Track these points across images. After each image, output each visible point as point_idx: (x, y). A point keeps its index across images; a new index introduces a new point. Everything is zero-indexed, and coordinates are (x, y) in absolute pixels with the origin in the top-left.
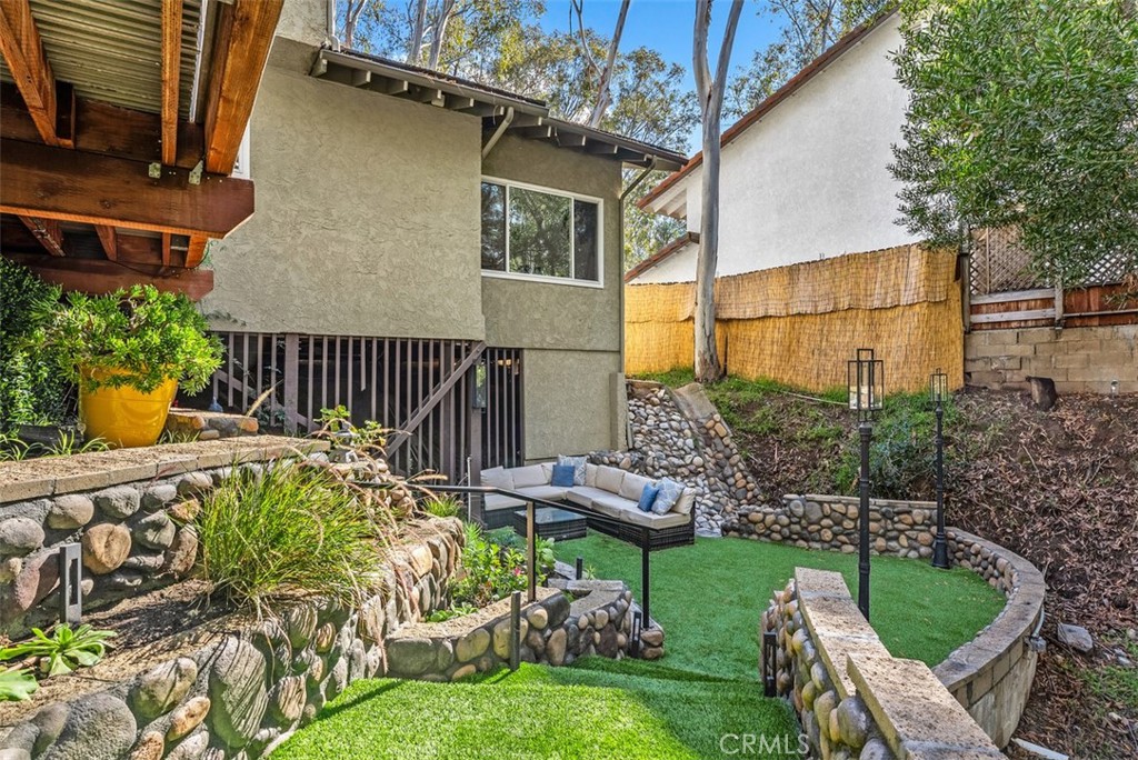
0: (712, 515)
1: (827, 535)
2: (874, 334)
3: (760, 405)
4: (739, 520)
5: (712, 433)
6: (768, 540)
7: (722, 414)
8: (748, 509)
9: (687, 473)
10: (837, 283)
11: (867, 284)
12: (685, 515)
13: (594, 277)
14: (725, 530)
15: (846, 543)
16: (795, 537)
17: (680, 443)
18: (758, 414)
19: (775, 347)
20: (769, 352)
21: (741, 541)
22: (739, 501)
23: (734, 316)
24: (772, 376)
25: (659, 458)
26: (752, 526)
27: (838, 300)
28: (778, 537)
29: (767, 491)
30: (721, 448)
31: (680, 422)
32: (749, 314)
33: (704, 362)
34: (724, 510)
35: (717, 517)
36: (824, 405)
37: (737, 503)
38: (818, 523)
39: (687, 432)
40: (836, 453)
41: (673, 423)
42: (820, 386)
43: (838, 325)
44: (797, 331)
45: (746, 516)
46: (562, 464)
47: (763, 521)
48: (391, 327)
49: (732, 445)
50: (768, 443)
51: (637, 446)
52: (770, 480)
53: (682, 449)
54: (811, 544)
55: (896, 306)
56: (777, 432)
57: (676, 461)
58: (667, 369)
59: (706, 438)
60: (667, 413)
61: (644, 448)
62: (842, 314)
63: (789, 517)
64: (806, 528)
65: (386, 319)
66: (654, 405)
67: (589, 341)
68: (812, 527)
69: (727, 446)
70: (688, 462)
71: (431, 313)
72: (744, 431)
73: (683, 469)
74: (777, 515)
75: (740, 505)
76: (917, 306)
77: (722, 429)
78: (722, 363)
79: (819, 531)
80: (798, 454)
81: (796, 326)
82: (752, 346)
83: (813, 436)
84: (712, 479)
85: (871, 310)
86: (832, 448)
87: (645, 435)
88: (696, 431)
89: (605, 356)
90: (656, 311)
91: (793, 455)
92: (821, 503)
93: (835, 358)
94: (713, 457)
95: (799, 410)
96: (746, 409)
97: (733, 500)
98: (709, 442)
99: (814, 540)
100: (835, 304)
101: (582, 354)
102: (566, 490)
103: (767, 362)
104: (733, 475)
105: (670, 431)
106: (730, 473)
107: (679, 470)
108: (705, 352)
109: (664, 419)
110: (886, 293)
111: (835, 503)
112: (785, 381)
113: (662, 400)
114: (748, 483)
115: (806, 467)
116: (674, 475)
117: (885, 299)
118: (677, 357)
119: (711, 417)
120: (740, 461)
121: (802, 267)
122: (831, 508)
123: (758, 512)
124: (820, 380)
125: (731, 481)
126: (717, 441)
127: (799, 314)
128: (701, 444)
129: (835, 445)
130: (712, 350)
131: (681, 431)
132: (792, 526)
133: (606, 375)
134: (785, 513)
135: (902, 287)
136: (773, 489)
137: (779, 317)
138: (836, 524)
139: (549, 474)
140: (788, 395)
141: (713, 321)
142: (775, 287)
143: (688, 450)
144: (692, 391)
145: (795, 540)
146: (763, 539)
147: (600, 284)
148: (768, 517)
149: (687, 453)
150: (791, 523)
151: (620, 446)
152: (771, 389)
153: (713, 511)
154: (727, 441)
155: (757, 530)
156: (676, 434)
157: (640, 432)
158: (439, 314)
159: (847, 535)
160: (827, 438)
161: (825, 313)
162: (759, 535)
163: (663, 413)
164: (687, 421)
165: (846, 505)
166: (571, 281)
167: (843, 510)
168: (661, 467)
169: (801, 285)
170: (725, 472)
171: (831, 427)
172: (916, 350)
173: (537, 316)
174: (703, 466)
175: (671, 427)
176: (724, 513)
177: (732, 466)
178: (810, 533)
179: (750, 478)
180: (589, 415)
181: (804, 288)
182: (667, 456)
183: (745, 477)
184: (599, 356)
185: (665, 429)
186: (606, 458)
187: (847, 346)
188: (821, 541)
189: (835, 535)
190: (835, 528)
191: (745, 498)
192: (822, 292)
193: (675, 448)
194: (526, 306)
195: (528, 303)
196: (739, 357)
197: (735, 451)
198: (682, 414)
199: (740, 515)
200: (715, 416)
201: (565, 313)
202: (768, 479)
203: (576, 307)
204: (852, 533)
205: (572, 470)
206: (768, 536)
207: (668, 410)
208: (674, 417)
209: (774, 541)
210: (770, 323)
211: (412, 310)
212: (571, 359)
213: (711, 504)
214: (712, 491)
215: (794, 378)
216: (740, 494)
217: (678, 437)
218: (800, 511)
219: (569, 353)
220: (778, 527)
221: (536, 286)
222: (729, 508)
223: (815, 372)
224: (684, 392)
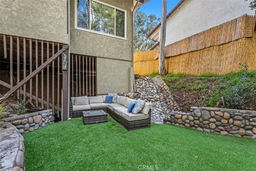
0: (161, 114)
1: (213, 126)
2: (220, 53)
3: (178, 81)
4: (171, 117)
5: (163, 89)
6: (183, 126)
7: (166, 84)
8: (174, 113)
9: (154, 100)
10: (206, 39)
11: (218, 36)
12: (146, 114)
13: (123, 36)
14: (165, 121)
15: (223, 130)
16: (197, 126)
17: (152, 91)
18: (178, 83)
19: (183, 63)
20: (181, 65)
21: (171, 126)
22: (171, 110)
23: (171, 55)
24: (182, 72)
25: (145, 96)
26: (176, 120)
27: (206, 45)
28: (188, 125)
29: (181, 107)
30: (166, 93)
31: (153, 85)
32: (175, 54)
33: (161, 69)
34: (166, 113)
35: (163, 115)
36: (201, 79)
37: (170, 110)
38: (208, 120)
39: (155, 88)
40: (207, 94)
41: (150, 86)
42: (199, 74)
43: (206, 53)
44: (191, 57)
45: (174, 115)
46: (109, 96)
47: (181, 118)
48: (20, 32)
49: (169, 92)
50: (181, 91)
51: (137, 91)
52: (182, 103)
53: (153, 93)
54: (204, 129)
55: (230, 42)
56: (184, 88)
57: (150, 97)
58: (151, 73)
59: (161, 90)
60: (149, 83)
61: (140, 92)
62: (208, 49)
63: (194, 117)
64: (202, 122)
65: (16, 28)
66: (145, 81)
67: (121, 57)
68: (205, 122)
69: (168, 93)
70: (154, 97)
71: (41, 29)
72: (173, 88)
73: (152, 99)
74: (188, 116)
75: (171, 111)
76: (240, 40)
77: (166, 87)
78: (167, 70)
79: (208, 124)
80: (192, 95)
81: (191, 56)
82: (176, 64)
83: (198, 88)
84: (162, 102)
85: (219, 45)
86: (206, 92)
87: (141, 89)
88: (158, 88)
89: (127, 62)
90: (148, 57)
91: (190, 95)
92: (210, 111)
93: (204, 64)
94: (163, 96)
95: (192, 81)
96: (174, 82)
97: (169, 110)
98: (162, 91)
99: (206, 128)
100: (205, 46)
101: (119, 61)
102: (108, 104)
103: (181, 68)
104: (169, 102)
105: (149, 88)
106: (168, 101)
107: (151, 100)
108: (161, 67)
109: (148, 84)
110: (226, 38)
111: (217, 111)
112: (187, 73)
113: (148, 79)
114: (174, 104)
115: (195, 99)
116: (149, 101)
117: (225, 40)
118: (154, 70)
119: (163, 84)
120: (172, 97)
121: (193, 37)
122: (215, 113)
123: (179, 114)
124: (199, 72)
125: (169, 103)
126: (164, 91)
127: (192, 51)
128: (159, 92)
129: (207, 91)
130: (164, 66)
131: (153, 88)
132: (195, 121)
133: (128, 69)
134: (192, 115)
135: (233, 34)
136: (183, 106)
137: (185, 54)
138: (218, 121)
139: (104, 99)
140: (188, 77)
141: (164, 58)
142: (183, 45)
143: (155, 93)
144: (157, 78)
145: (197, 127)
146: (181, 126)
147: (125, 38)
148: (183, 116)
149: (154, 94)
150: (195, 119)
151: (131, 91)
152: (182, 76)
153: (162, 113)
154: (168, 91)
155: (179, 122)
156: (151, 89)
157: (139, 88)
158: (45, 30)
159: (223, 126)
160: (203, 89)
161: (201, 50)
162: (180, 124)
163: (148, 83)
164: (155, 85)
165: (223, 112)
166: (115, 36)
167: (222, 115)
168: (145, 98)
169: (192, 42)
170: (167, 101)
171: (204, 85)
172: (239, 56)
173: (102, 46)
174: (159, 98)
175: (150, 87)
176: (166, 114)
177: (169, 99)
178: (204, 124)
179: (175, 102)
180: (121, 81)
181: (193, 43)
182: (148, 95)
183: (173, 102)
184: (125, 62)
185: (148, 87)
186: (125, 94)
187: (209, 59)
188: (209, 128)
189: (217, 126)
190: (217, 123)
191: (173, 109)
192: (200, 43)
193: (150, 93)
194: (97, 42)
195: (98, 41)
196: (172, 68)
197: (170, 94)
198: (153, 83)
199: (171, 115)
200: (164, 84)
201: (112, 46)
202: (181, 103)
203: (117, 45)
204: (227, 126)
205: (112, 98)
206: (183, 125)
207: (149, 82)
208: (151, 84)
209: (186, 127)
210: (182, 56)
211: (31, 27)
212: (115, 62)
213: (161, 110)
214: (162, 106)
215: (190, 72)
216: (171, 108)
217: (152, 90)
218: (199, 114)
219: (114, 60)
220: (188, 121)
221: (101, 36)
222: (167, 112)
223: (197, 69)
224: (155, 79)
